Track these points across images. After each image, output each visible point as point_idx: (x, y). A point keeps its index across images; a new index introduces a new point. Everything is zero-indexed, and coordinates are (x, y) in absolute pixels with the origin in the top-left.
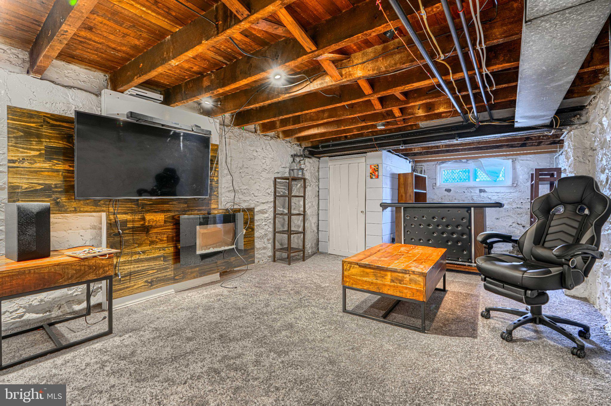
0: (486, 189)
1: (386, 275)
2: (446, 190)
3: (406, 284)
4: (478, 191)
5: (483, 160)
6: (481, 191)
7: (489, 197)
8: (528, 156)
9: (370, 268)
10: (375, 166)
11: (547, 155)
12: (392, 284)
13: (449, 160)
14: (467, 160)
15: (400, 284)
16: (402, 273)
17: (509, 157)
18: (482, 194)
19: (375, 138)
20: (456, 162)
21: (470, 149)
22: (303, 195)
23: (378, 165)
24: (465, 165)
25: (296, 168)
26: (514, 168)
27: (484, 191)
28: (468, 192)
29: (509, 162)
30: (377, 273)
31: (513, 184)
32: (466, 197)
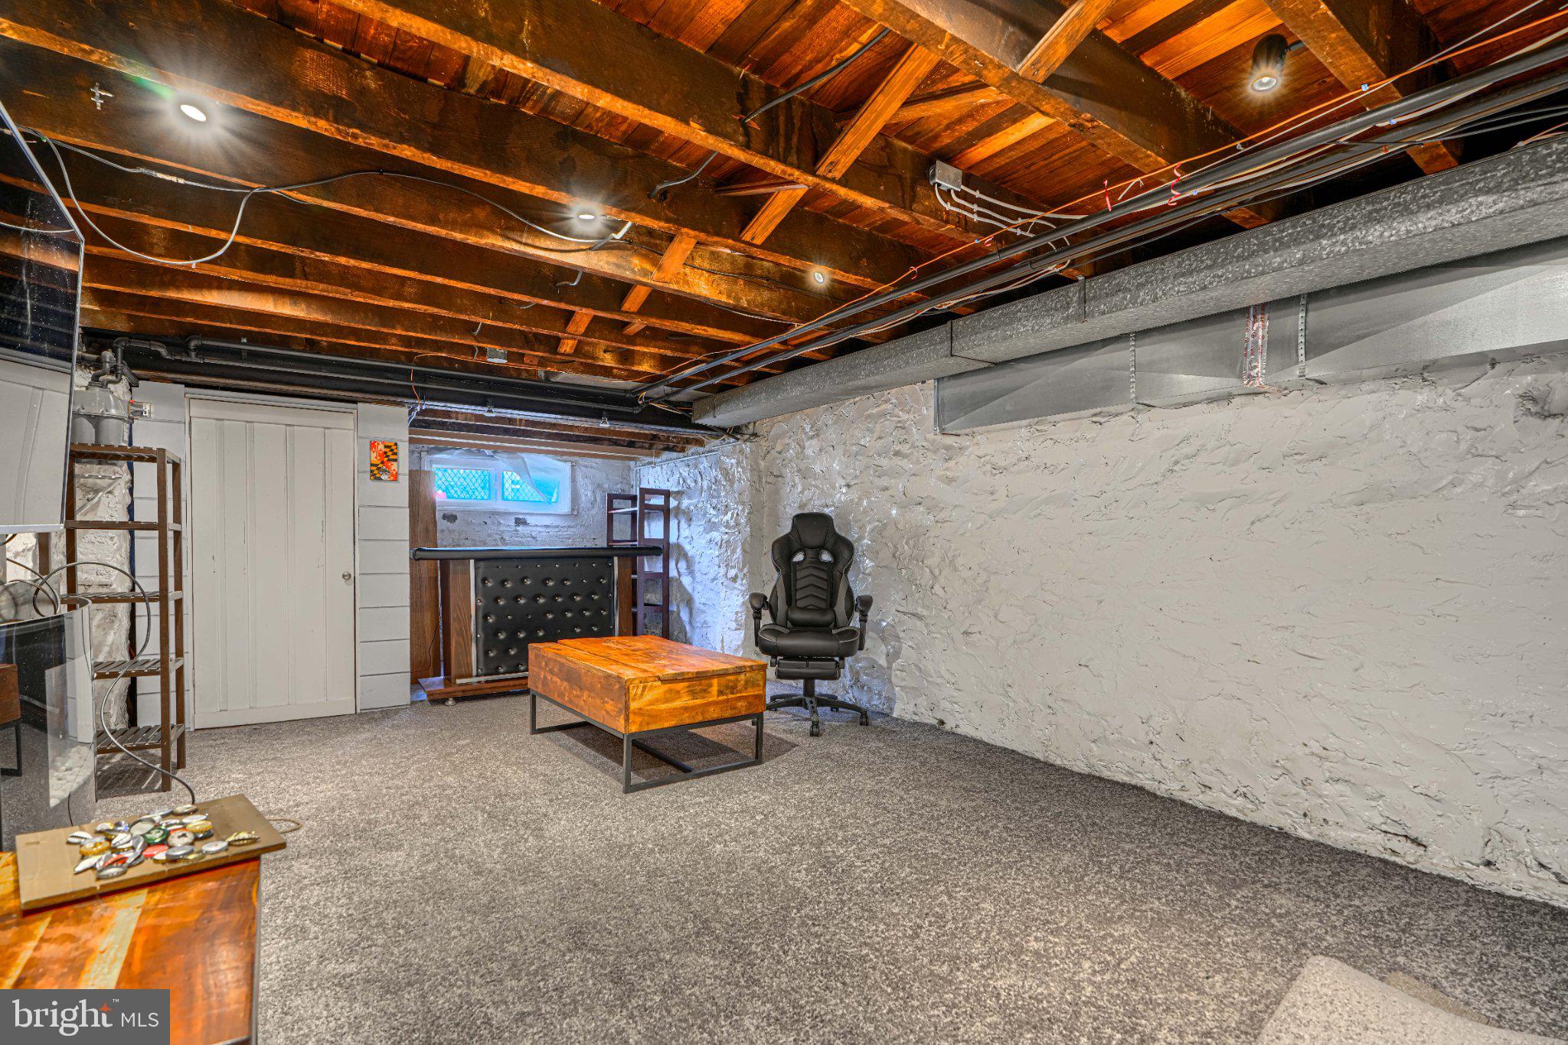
0: (529, 519)
1: (710, 685)
2: (445, 517)
3: (740, 692)
4: (512, 523)
5: (530, 459)
6: (519, 522)
7: (534, 534)
8: (594, 460)
9: (683, 680)
10: (386, 447)
11: (618, 463)
12: (721, 698)
13: (455, 446)
14: (495, 452)
15: (732, 693)
16: (733, 674)
17: (565, 458)
18: (520, 528)
19: (416, 373)
20: (469, 452)
21: (549, 436)
22: (155, 519)
23: (396, 444)
24: (488, 462)
25: (113, 412)
26: (573, 480)
27: (523, 522)
28: (493, 523)
29: (565, 467)
30: (693, 686)
31: (573, 510)
32: (489, 535)
